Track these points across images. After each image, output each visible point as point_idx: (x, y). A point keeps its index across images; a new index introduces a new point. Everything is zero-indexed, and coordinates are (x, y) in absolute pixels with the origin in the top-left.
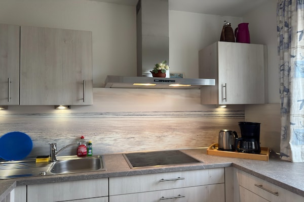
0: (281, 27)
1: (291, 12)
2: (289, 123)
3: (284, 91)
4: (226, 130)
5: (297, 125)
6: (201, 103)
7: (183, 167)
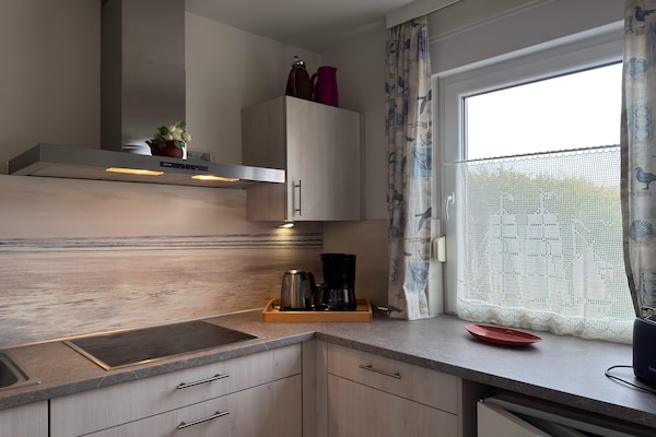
0: (391, 85)
1: (409, 61)
2: (402, 253)
3: (395, 198)
4: (294, 272)
5: (414, 255)
6: (248, 219)
7: (227, 353)
